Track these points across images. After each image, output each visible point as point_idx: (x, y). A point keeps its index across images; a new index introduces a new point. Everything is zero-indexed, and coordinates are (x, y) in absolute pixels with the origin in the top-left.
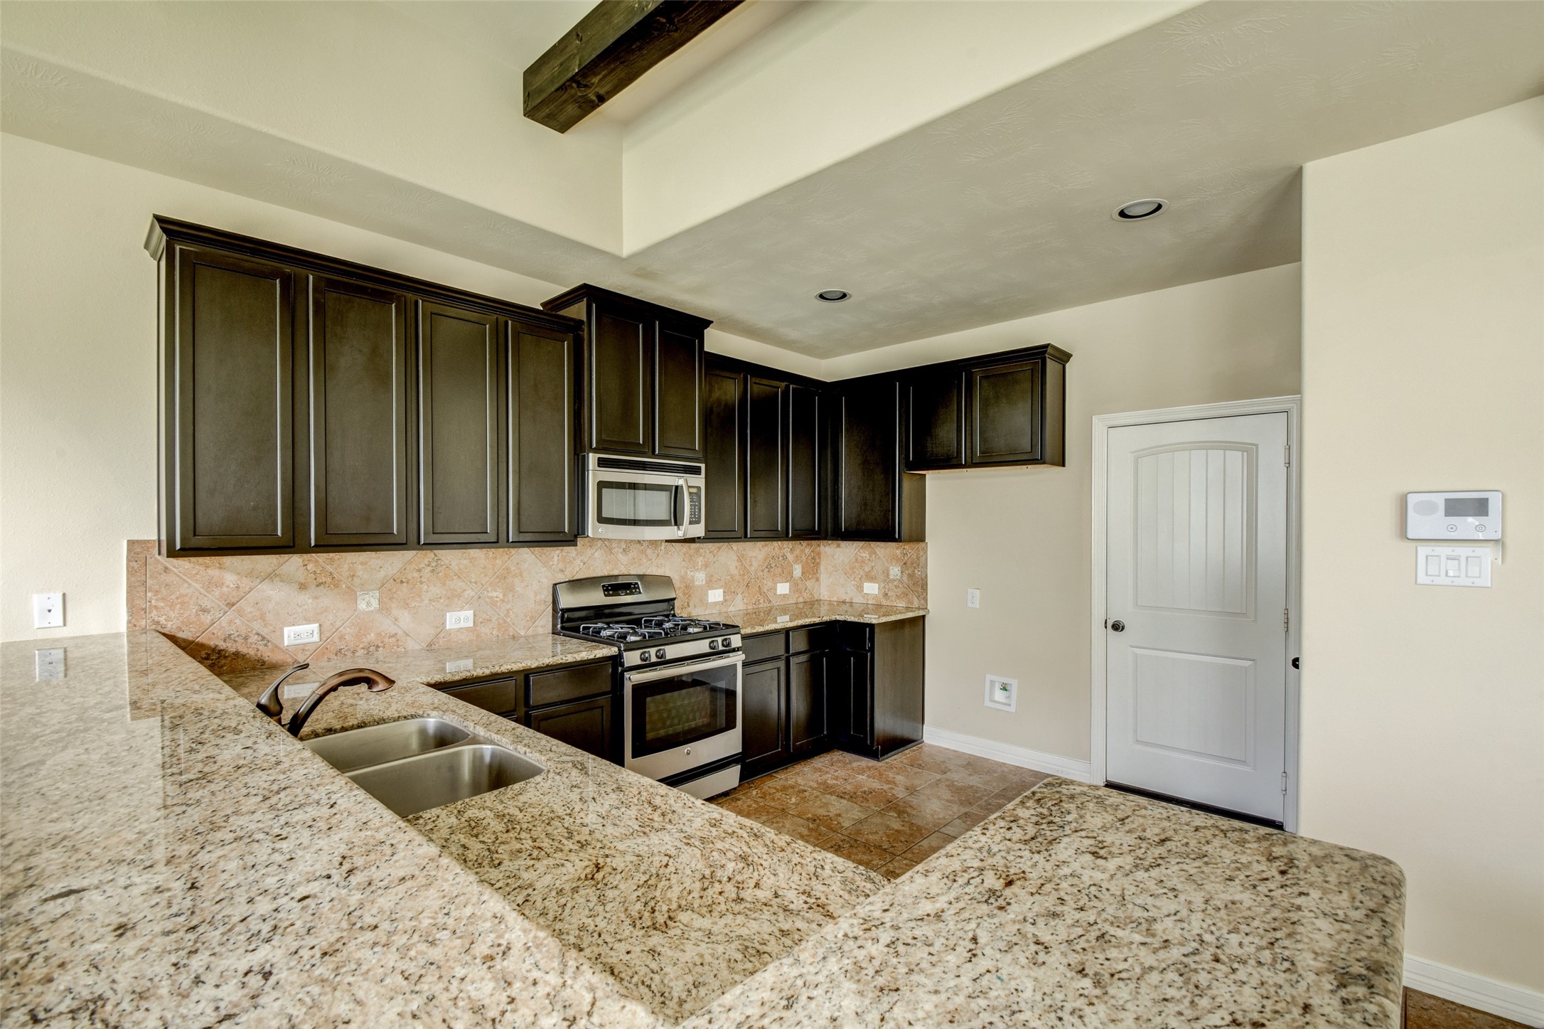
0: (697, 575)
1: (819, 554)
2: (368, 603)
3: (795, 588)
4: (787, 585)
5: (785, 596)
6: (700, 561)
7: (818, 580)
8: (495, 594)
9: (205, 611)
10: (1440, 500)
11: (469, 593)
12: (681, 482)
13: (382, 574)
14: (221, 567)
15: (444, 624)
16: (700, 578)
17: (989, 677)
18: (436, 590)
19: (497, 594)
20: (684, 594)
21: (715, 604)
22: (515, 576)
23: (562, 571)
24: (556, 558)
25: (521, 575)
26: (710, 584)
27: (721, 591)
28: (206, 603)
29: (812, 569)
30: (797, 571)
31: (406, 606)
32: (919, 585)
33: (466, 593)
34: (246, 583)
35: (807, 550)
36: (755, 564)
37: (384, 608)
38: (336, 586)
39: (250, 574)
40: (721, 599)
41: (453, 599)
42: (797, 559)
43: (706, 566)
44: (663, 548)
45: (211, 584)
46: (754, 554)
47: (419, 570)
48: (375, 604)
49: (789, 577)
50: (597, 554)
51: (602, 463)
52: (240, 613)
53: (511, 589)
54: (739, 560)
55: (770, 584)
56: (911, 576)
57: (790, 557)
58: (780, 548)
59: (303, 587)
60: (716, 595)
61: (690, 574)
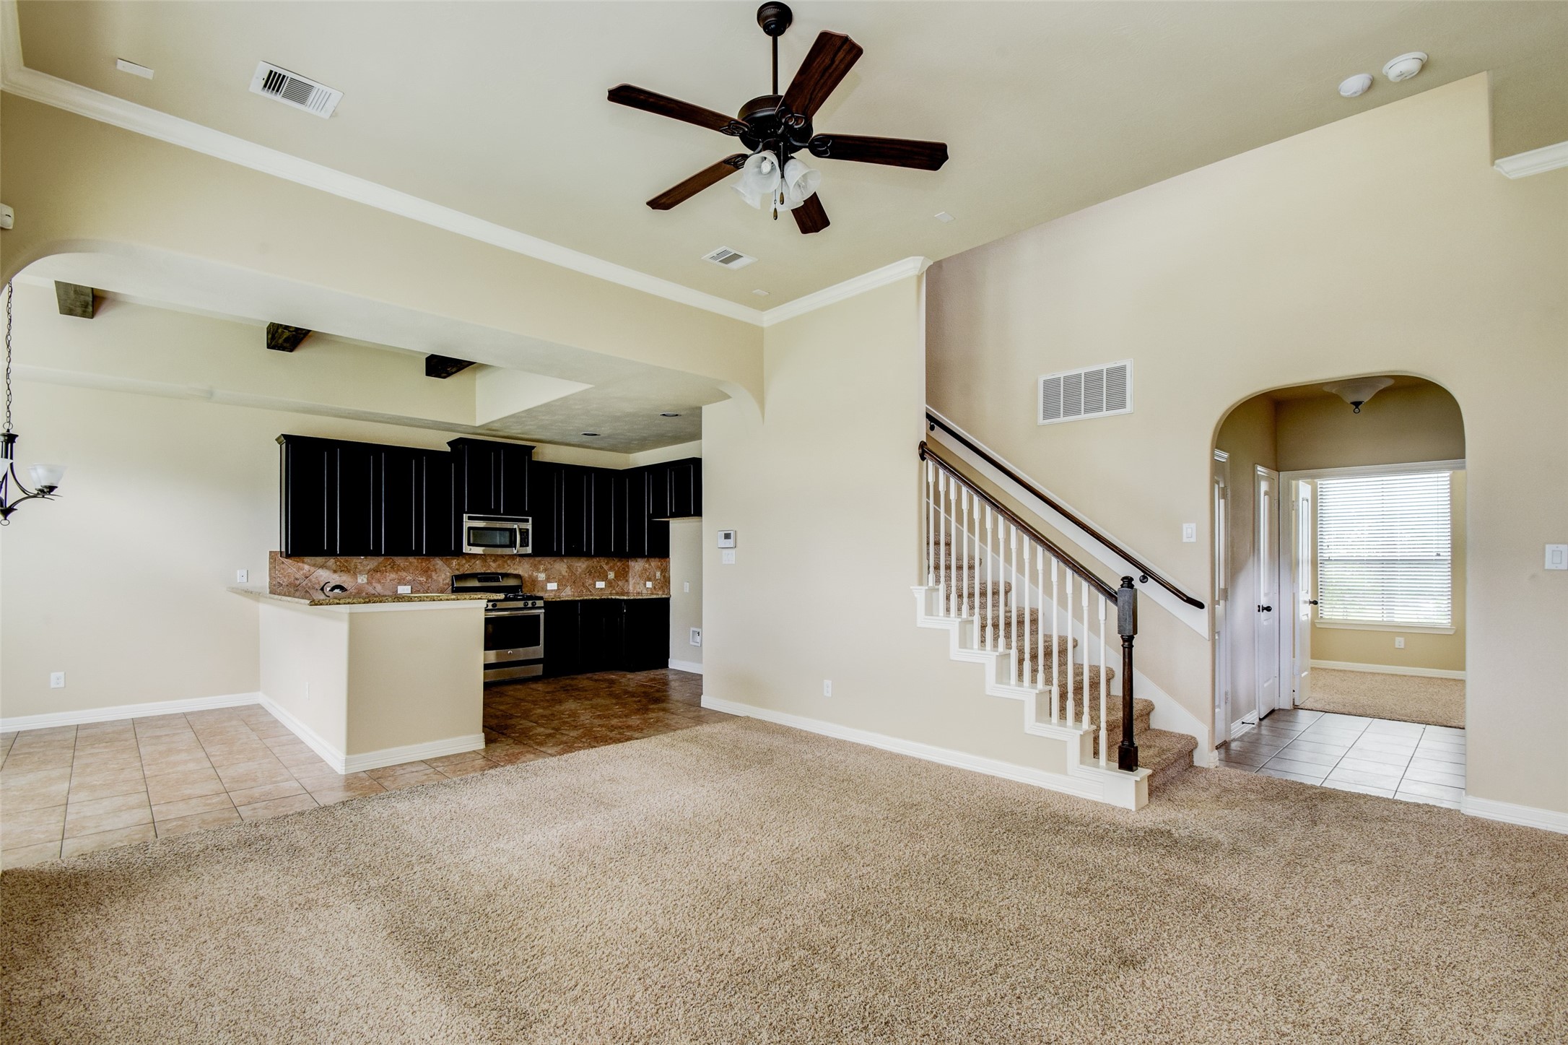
0: (540, 574)
1: (628, 566)
2: (362, 579)
3: (610, 584)
4: (604, 583)
5: (601, 589)
6: (542, 567)
7: (627, 581)
8: (422, 579)
9: (297, 579)
10: (723, 533)
11: (409, 578)
12: (516, 526)
13: (369, 567)
14: (303, 562)
15: (397, 591)
16: (542, 576)
17: (692, 629)
18: (393, 576)
19: (423, 579)
20: (531, 585)
21: (552, 591)
22: (432, 571)
23: (457, 569)
24: (454, 563)
25: (435, 570)
26: (548, 580)
27: (556, 584)
28: (297, 576)
29: (623, 575)
30: (611, 575)
31: (379, 582)
32: (666, 582)
33: (407, 578)
34: (312, 569)
35: (618, 564)
36: (580, 570)
37: (369, 583)
38: (349, 572)
39: (314, 565)
40: (556, 588)
41: (402, 582)
42: (611, 569)
43: (545, 570)
44: (518, 560)
45: (299, 569)
46: (579, 565)
47: (385, 567)
48: (365, 581)
49: (604, 578)
50: (477, 562)
51: (470, 518)
52: (310, 581)
53: (430, 577)
54: (568, 567)
55: (591, 582)
56: (664, 577)
57: (606, 567)
58: (598, 562)
59: (335, 572)
60: (552, 586)
61: (535, 574)
